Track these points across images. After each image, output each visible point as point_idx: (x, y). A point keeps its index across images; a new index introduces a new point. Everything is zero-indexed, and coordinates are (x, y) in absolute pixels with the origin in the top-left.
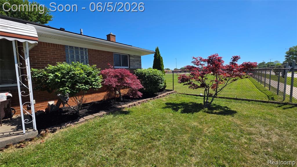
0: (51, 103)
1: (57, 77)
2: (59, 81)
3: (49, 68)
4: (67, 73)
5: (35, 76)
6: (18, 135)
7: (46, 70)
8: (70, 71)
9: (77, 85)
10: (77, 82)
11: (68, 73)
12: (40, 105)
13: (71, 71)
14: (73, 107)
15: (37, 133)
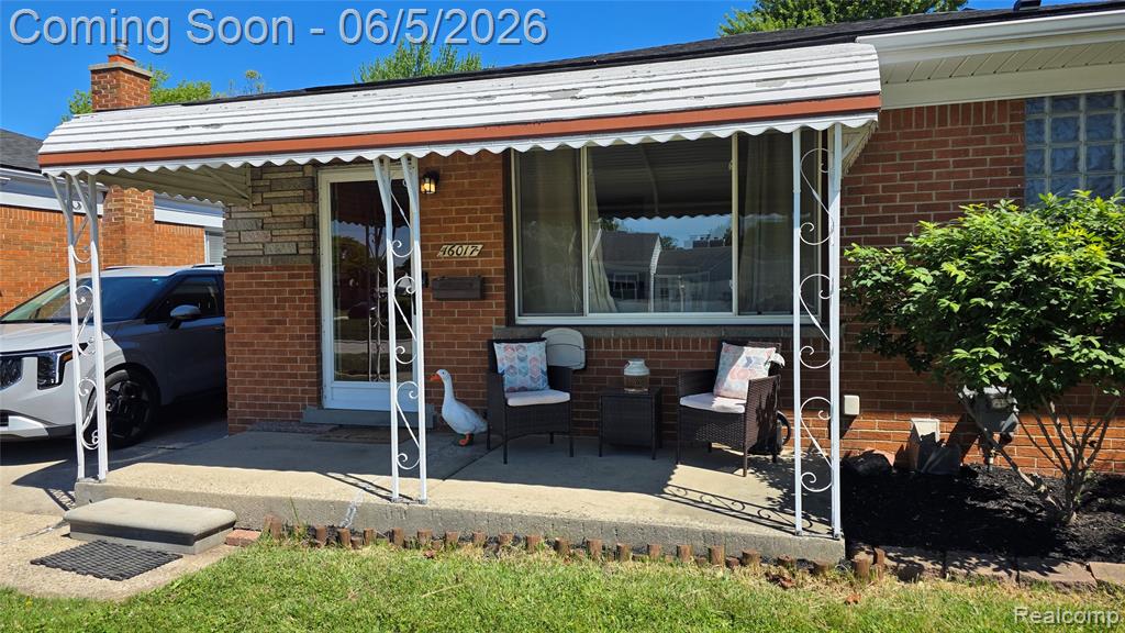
0: (927, 426)
1: (949, 288)
2: (956, 307)
3: (922, 238)
4: (1002, 268)
5: (862, 282)
6: (780, 529)
7: (908, 250)
8: (1018, 255)
9: (1060, 342)
10: (1057, 317)
11: (1008, 265)
12: (876, 424)
13: (1030, 253)
14: (1033, 478)
15: (842, 554)
